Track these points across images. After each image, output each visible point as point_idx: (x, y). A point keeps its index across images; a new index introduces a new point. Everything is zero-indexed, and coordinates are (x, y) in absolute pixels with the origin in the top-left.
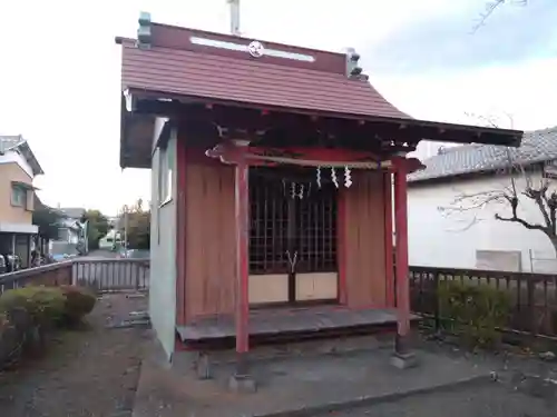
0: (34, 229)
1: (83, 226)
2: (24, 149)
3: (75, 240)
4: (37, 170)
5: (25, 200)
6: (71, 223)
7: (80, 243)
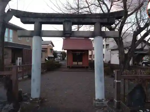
0: (53, 56)
1: (61, 55)
2: (52, 43)
3: (60, 58)
4: (53, 46)
5: (52, 51)
6: (59, 55)
7: (60, 59)
